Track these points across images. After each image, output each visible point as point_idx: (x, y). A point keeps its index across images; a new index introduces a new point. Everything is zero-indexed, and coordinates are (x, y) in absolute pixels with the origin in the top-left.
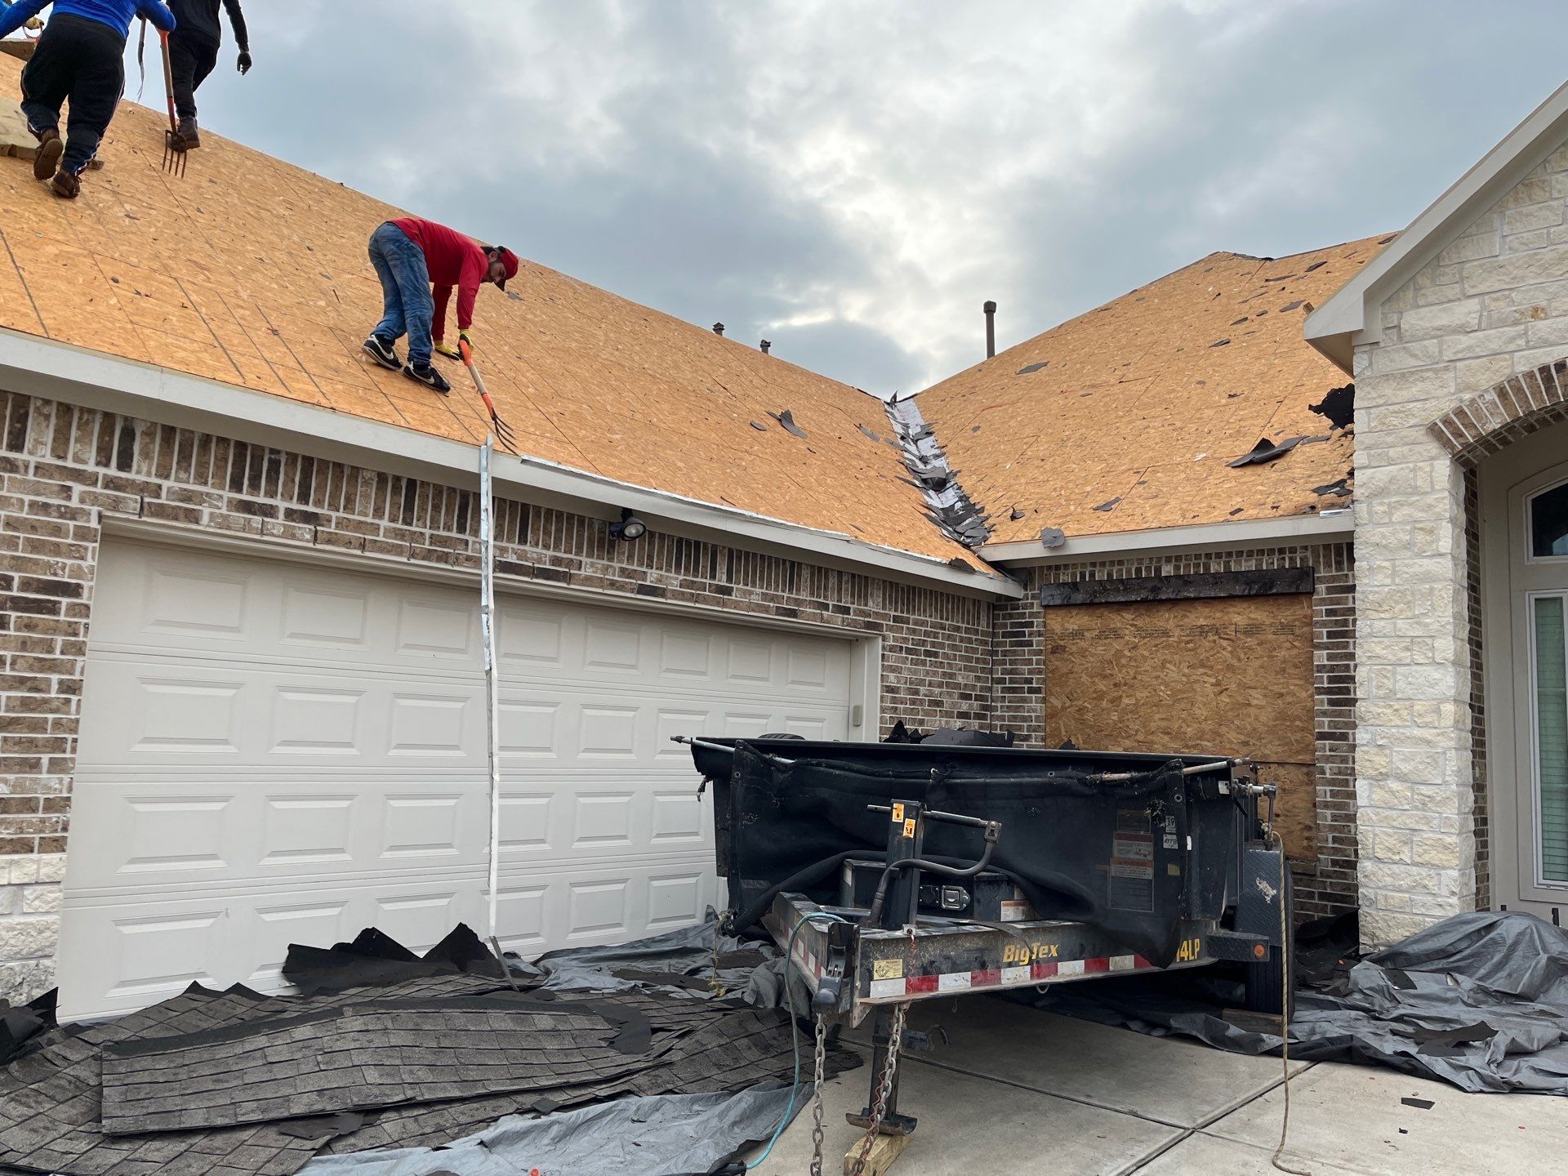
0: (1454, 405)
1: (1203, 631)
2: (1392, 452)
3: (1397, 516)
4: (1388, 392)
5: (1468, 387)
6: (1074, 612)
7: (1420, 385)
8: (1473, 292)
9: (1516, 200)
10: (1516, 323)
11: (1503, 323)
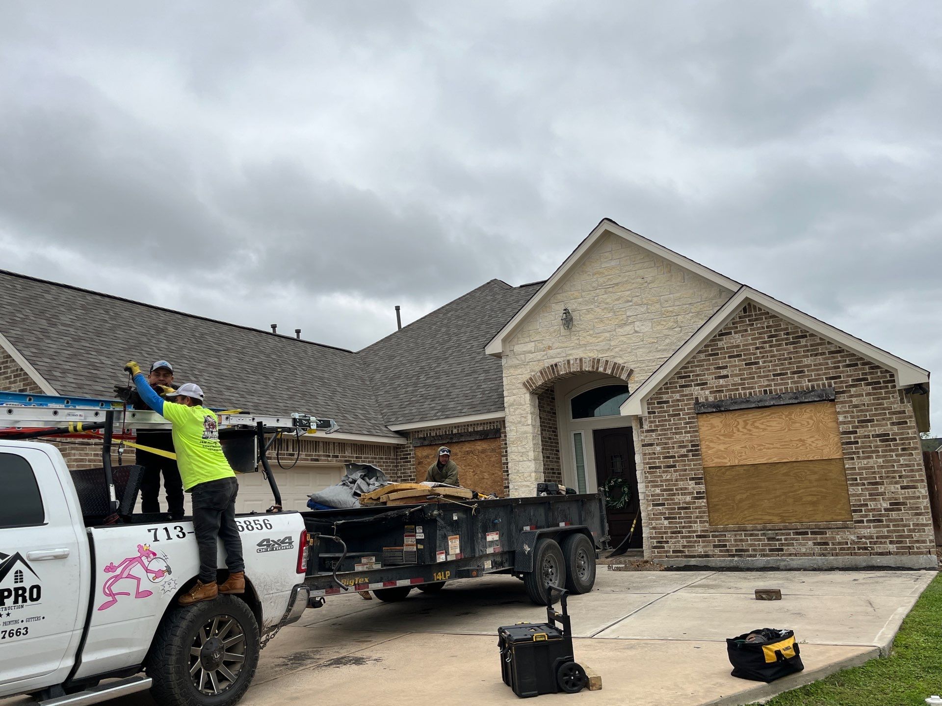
0: (530, 376)
1: (468, 453)
2: (514, 392)
3: (517, 412)
4: (512, 371)
5: (533, 371)
6: (425, 448)
7: (521, 370)
8: (532, 340)
9: (543, 311)
10: (544, 351)
11: (541, 350)
